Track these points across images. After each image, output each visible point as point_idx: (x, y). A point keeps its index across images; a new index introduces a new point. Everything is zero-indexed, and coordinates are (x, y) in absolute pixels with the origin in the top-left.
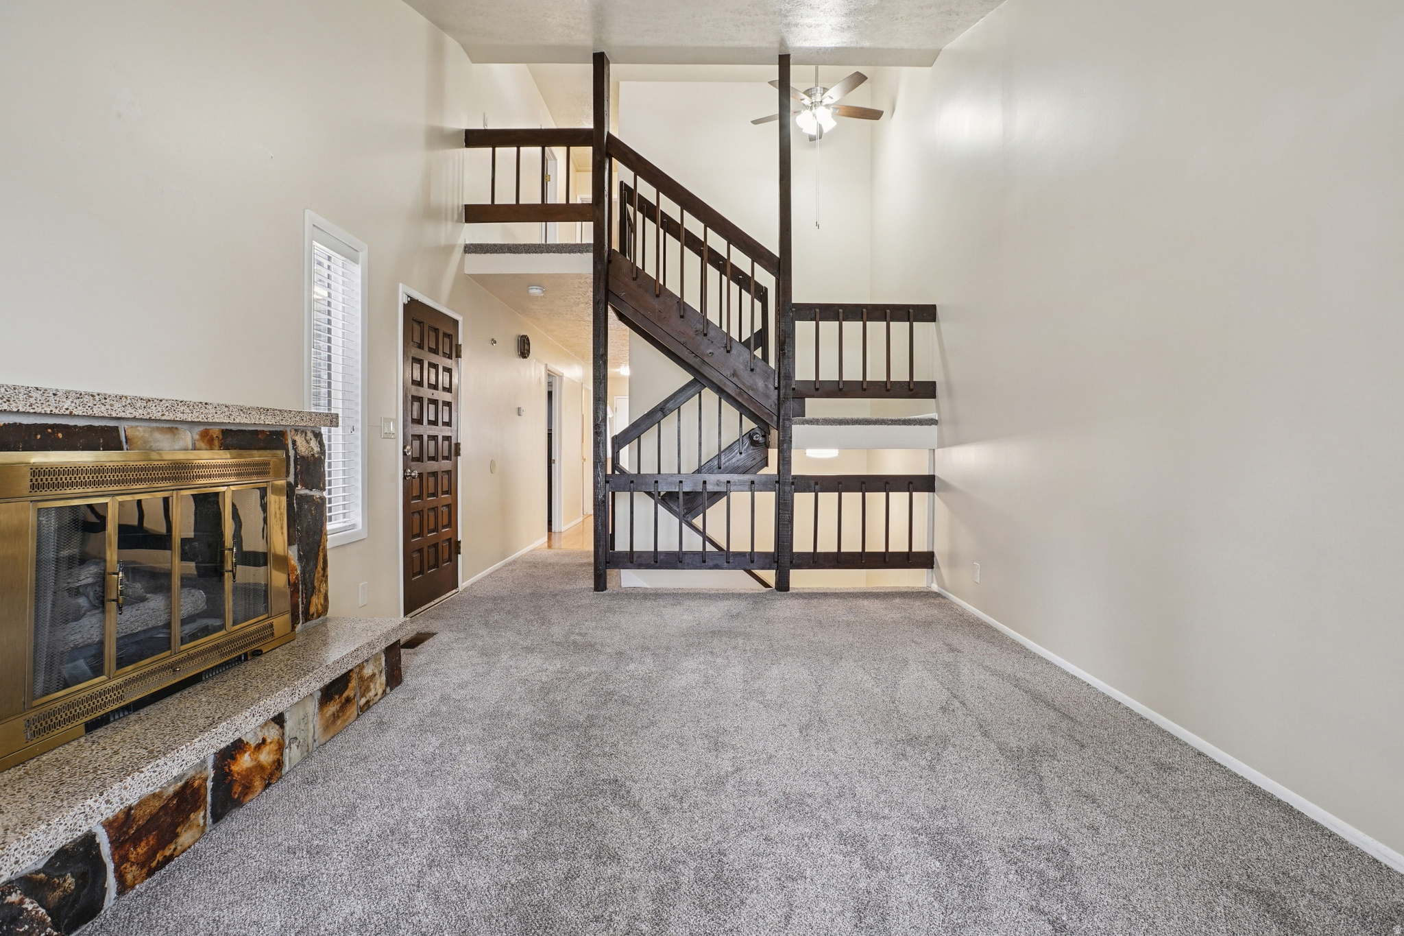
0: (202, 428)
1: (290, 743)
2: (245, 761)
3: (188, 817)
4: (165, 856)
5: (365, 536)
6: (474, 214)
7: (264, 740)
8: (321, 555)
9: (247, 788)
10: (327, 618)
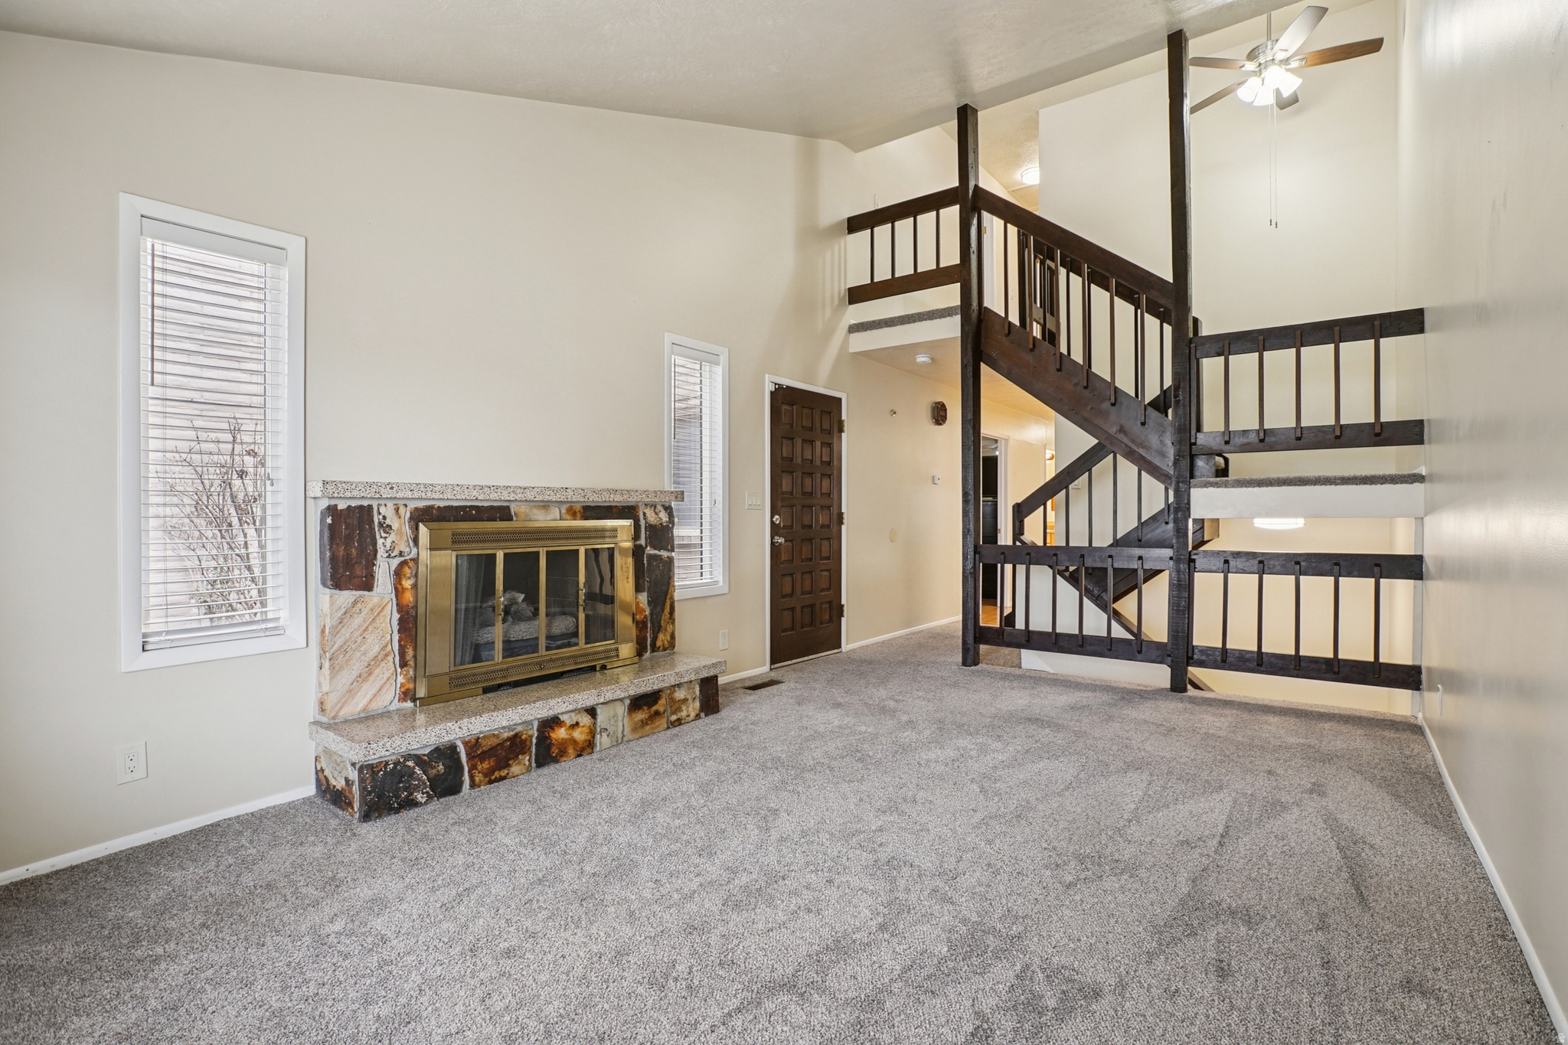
0: (568, 505)
1: (600, 731)
2: (561, 733)
3: (517, 756)
4: (501, 776)
5: (726, 590)
6: (857, 295)
7: (577, 724)
8: (668, 602)
9: (563, 753)
10: (674, 652)
